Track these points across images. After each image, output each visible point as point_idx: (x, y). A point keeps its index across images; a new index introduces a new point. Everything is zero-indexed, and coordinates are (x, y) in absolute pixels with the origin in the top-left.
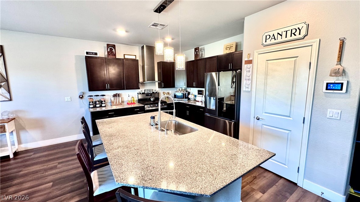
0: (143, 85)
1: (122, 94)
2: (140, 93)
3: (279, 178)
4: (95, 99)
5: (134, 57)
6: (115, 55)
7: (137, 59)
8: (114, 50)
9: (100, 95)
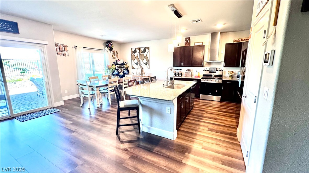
0: (210, 64)
1: (192, 70)
2: (205, 70)
3: (243, 160)
4: (177, 71)
5: (201, 44)
6: (189, 44)
7: (203, 45)
8: (189, 41)
9: (179, 69)
